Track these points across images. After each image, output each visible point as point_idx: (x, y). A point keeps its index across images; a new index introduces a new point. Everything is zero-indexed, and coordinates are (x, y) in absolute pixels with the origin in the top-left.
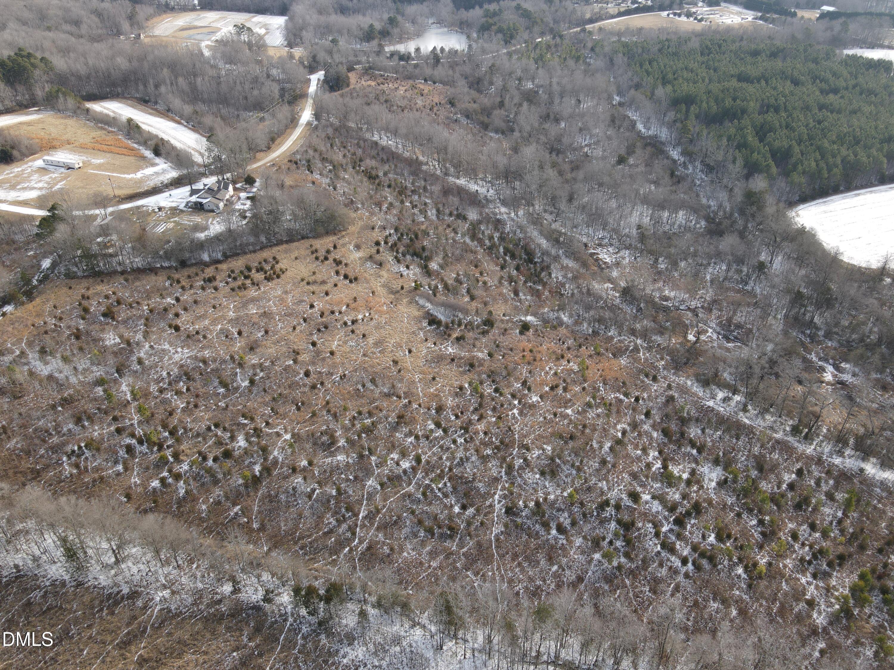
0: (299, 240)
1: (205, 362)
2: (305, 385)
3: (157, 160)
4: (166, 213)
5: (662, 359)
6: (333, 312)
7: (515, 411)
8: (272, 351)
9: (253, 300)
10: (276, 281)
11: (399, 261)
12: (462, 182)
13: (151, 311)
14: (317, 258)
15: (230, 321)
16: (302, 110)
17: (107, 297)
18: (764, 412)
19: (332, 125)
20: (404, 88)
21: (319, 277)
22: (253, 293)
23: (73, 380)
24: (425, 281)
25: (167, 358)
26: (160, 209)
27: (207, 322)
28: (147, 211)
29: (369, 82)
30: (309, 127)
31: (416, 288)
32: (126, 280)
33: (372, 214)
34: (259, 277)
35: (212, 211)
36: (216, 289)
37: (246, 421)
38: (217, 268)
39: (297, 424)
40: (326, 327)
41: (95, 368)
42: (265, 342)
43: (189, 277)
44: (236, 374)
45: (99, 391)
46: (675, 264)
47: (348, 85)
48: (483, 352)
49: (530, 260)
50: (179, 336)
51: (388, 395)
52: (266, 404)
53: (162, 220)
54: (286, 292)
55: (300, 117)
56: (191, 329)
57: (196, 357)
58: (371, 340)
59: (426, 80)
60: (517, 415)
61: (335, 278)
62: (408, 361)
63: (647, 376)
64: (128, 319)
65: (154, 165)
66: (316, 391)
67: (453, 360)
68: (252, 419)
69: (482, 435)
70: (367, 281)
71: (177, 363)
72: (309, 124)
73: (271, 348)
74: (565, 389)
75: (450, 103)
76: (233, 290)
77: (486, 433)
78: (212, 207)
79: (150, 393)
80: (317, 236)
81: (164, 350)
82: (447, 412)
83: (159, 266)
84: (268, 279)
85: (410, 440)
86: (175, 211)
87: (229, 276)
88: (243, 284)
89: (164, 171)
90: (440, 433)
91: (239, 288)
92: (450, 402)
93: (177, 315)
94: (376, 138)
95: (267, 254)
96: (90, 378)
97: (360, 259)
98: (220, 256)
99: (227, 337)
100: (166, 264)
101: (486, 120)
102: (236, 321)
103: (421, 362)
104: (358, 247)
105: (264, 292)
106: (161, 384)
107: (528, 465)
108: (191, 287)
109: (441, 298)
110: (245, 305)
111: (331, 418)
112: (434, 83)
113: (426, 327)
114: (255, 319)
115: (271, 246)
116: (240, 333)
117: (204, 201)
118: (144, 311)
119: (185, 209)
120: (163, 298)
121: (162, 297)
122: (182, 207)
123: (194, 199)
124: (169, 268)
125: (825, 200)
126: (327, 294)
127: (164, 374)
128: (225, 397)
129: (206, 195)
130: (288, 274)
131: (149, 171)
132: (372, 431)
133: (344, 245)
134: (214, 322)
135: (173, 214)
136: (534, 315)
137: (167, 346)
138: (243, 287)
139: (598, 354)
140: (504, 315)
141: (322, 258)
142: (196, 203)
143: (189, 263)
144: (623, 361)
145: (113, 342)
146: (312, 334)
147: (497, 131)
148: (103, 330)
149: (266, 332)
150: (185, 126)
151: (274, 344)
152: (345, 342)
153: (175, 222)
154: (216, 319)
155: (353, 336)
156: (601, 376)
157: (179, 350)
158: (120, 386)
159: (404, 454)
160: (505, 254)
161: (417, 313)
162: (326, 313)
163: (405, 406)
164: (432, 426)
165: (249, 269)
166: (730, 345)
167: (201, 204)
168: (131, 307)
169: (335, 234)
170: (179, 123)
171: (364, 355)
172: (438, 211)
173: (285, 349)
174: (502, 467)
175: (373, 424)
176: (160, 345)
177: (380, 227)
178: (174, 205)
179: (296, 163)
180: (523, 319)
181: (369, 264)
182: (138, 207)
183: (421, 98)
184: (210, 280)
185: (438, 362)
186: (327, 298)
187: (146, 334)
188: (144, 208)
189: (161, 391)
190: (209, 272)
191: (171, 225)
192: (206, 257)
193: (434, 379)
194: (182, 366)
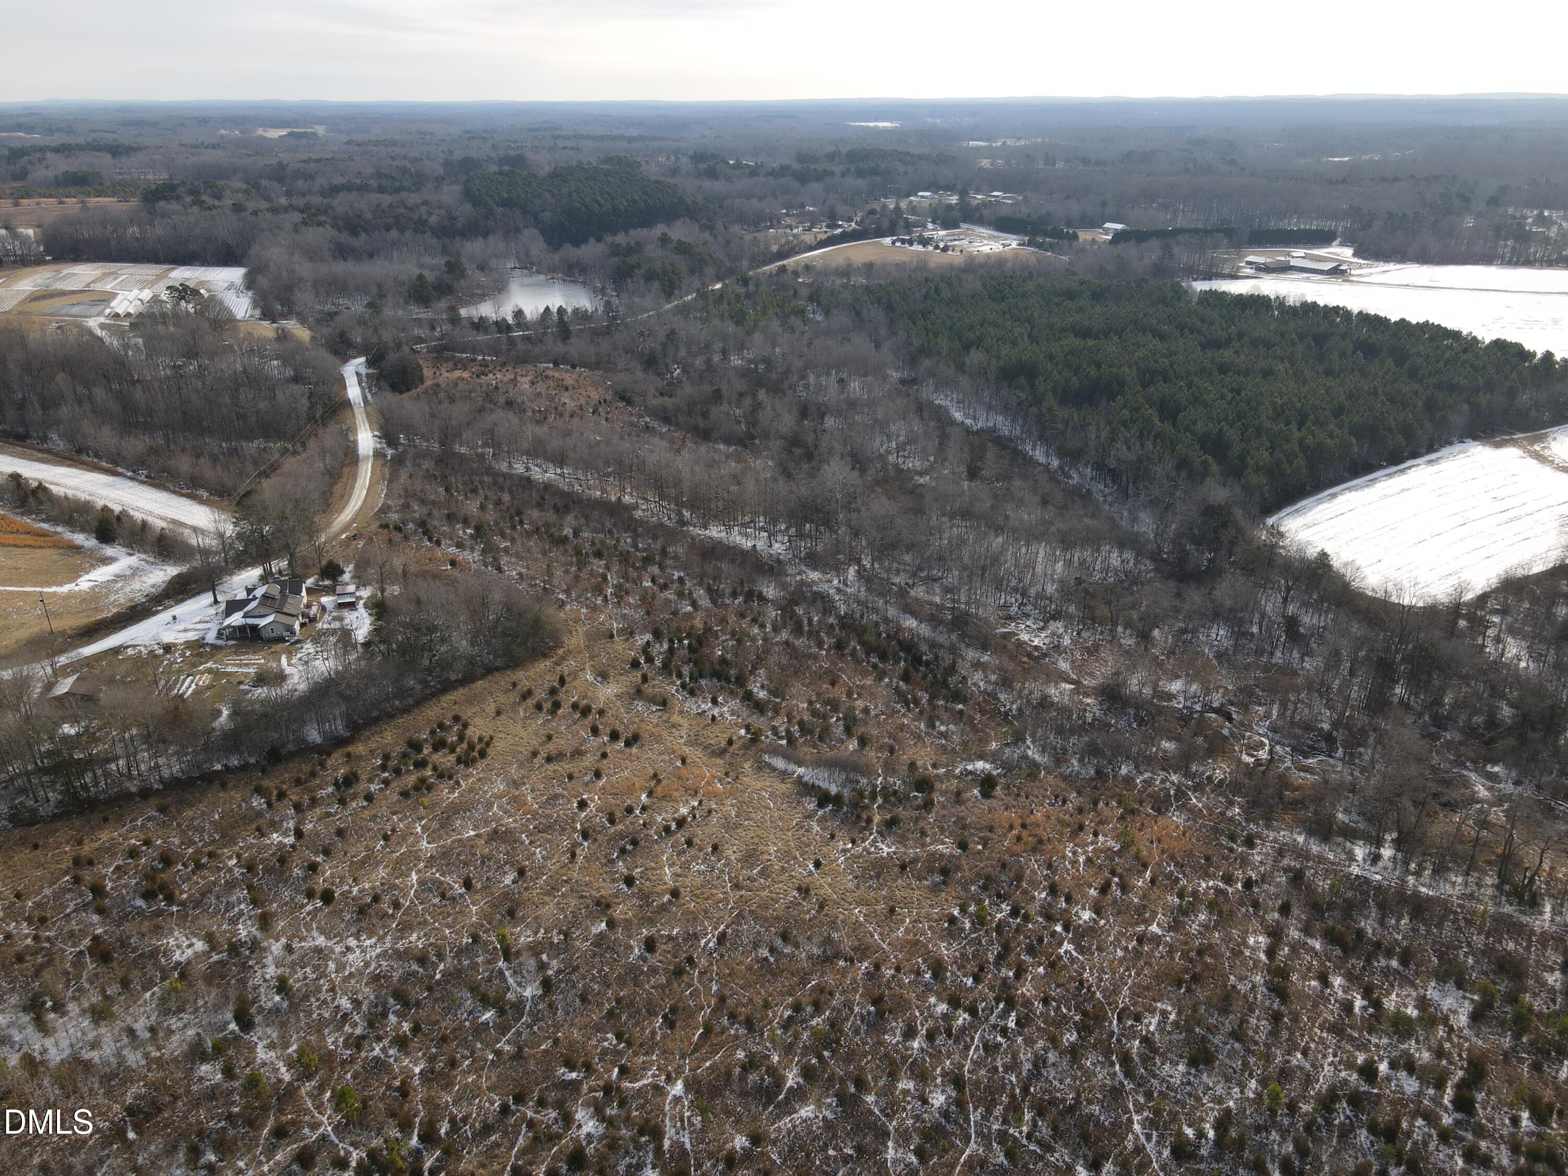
0: (482, 677)
1: (422, 960)
2: (654, 971)
3: (109, 551)
4: (183, 655)
5: (1231, 803)
6: (630, 810)
7: (1067, 946)
8: (549, 910)
9: (456, 809)
10: (481, 764)
11: (692, 693)
12: (715, 532)
13: (250, 868)
14: (539, 707)
15: (431, 861)
16: (353, 430)
17: (133, 853)
18: (1439, 871)
19: (427, 454)
20: (527, 380)
21: (562, 743)
22: (447, 795)
23: (134, 1058)
24: (758, 722)
25: (332, 966)
26: (168, 648)
27: (382, 872)
28: (137, 659)
29: (457, 373)
30: (381, 461)
31: (755, 740)
32: (162, 809)
33: (594, 609)
34: (445, 759)
35: (281, 640)
36: (369, 798)
37: (574, 1075)
38: (349, 755)
39: (683, 1057)
40: (635, 843)
41: (174, 1023)
42: (526, 895)
43: (298, 782)
44: (501, 972)
45: (211, 1073)
46: (1144, 637)
47: (422, 381)
48: (943, 843)
49: (916, 660)
50: (338, 913)
51: (827, 960)
52: (599, 1028)
53: (179, 671)
54: (516, 784)
55: (355, 442)
56: (355, 890)
57: (396, 951)
58: (732, 852)
59: (556, 364)
60: (1075, 954)
61: (593, 743)
62: (824, 885)
63: (1232, 838)
64: (203, 895)
65: (107, 561)
66: (685, 978)
67: (903, 867)
68: (588, 1068)
69: (1039, 1007)
70: (659, 740)
71: (360, 973)
72: (378, 454)
73: (544, 903)
74: (1125, 887)
75: (622, 398)
76: (405, 794)
77: (1046, 1001)
78: (279, 631)
79: (331, 1054)
80: (514, 663)
81: (318, 950)
82: (953, 973)
83: (218, 767)
84: (466, 761)
85: (916, 1045)
86: (198, 647)
87: (384, 768)
88: (422, 780)
89: (135, 572)
90: (963, 1017)
91: (417, 788)
92: (945, 950)
93: (313, 868)
94: (519, 468)
95: (433, 712)
96: (175, 1046)
97: (619, 696)
98: (339, 727)
99: (443, 896)
100: (234, 762)
101: (702, 423)
102: (443, 858)
103: (848, 882)
104: (603, 676)
105: (471, 790)
106: (347, 1028)
107: (1155, 1051)
108: (314, 801)
109: (806, 751)
110: (445, 823)
111: (742, 1031)
112: (574, 367)
113: (815, 812)
114: (483, 849)
115: (433, 695)
116: (468, 884)
117: (263, 622)
118: (230, 870)
119: (220, 642)
120: (263, 835)
121: (261, 833)
122: (211, 637)
123: (236, 619)
124: (245, 767)
125: (1295, 508)
126: (598, 775)
127: (345, 1003)
128: (503, 1029)
129: (263, 611)
130: (499, 745)
131: (102, 574)
132: (837, 1042)
133: (574, 675)
134: (400, 867)
135: (200, 655)
136: (981, 757)
137: (321, 941)
138: (423, 786)
139: (1132, 812)
140: (934, 766)
141: (547, 706)
142: (242, 628)
143: (283, 751)
144: (1177, 818)
145: (190, 952)
146: (612, 862)
147: (728, 441)
148: (158, 930)
149: (521, 872)
150: (132, 479)
151: (548, 894)
152: (686, 866)
153: (209, 671)
154: (399, 862)
155: (693, 852)
156: (1163, 852)
157: (352, 942)
158: (252, 1048)
159: (922, 1076)
160: (868, 655)
161: (784, 787)
162: (618, 814)
163: (869, 976)
164: (942, 1008)
165: (416, 746)
166: (1311, 761)
167: (254, 628)
168: (199, 866)
169: (545, 656)
170: (115, 474)
171: (737, 886)
172: (709, 590)
173: (573, 902)
174: (1112, 1064)
175: (832, 1026)
176: (303, 939)
177: (621, 631)
178: (192, 636)
179: (398, 529)
180: (970, 767)
181: (640, 706)
182: (116, 651)
183: (566, 394)
184: (350, 780)
185: (878, 876)
186: (601, 783)
187: (265, 922)
188: (130, 652)
189: (357, 1043)
190: (337, 766)
191: (205, 680)
192: (314, 735)
193: (892, 910)
194: (376, 978)
